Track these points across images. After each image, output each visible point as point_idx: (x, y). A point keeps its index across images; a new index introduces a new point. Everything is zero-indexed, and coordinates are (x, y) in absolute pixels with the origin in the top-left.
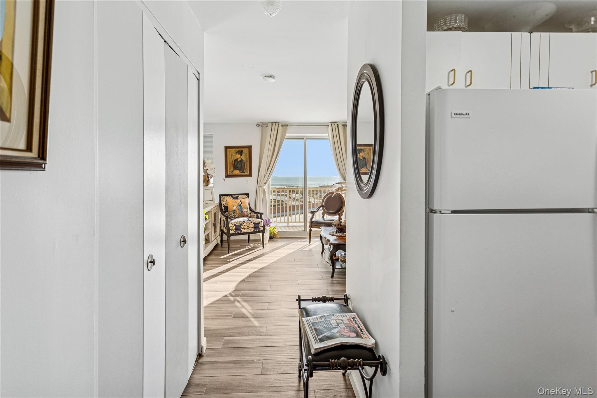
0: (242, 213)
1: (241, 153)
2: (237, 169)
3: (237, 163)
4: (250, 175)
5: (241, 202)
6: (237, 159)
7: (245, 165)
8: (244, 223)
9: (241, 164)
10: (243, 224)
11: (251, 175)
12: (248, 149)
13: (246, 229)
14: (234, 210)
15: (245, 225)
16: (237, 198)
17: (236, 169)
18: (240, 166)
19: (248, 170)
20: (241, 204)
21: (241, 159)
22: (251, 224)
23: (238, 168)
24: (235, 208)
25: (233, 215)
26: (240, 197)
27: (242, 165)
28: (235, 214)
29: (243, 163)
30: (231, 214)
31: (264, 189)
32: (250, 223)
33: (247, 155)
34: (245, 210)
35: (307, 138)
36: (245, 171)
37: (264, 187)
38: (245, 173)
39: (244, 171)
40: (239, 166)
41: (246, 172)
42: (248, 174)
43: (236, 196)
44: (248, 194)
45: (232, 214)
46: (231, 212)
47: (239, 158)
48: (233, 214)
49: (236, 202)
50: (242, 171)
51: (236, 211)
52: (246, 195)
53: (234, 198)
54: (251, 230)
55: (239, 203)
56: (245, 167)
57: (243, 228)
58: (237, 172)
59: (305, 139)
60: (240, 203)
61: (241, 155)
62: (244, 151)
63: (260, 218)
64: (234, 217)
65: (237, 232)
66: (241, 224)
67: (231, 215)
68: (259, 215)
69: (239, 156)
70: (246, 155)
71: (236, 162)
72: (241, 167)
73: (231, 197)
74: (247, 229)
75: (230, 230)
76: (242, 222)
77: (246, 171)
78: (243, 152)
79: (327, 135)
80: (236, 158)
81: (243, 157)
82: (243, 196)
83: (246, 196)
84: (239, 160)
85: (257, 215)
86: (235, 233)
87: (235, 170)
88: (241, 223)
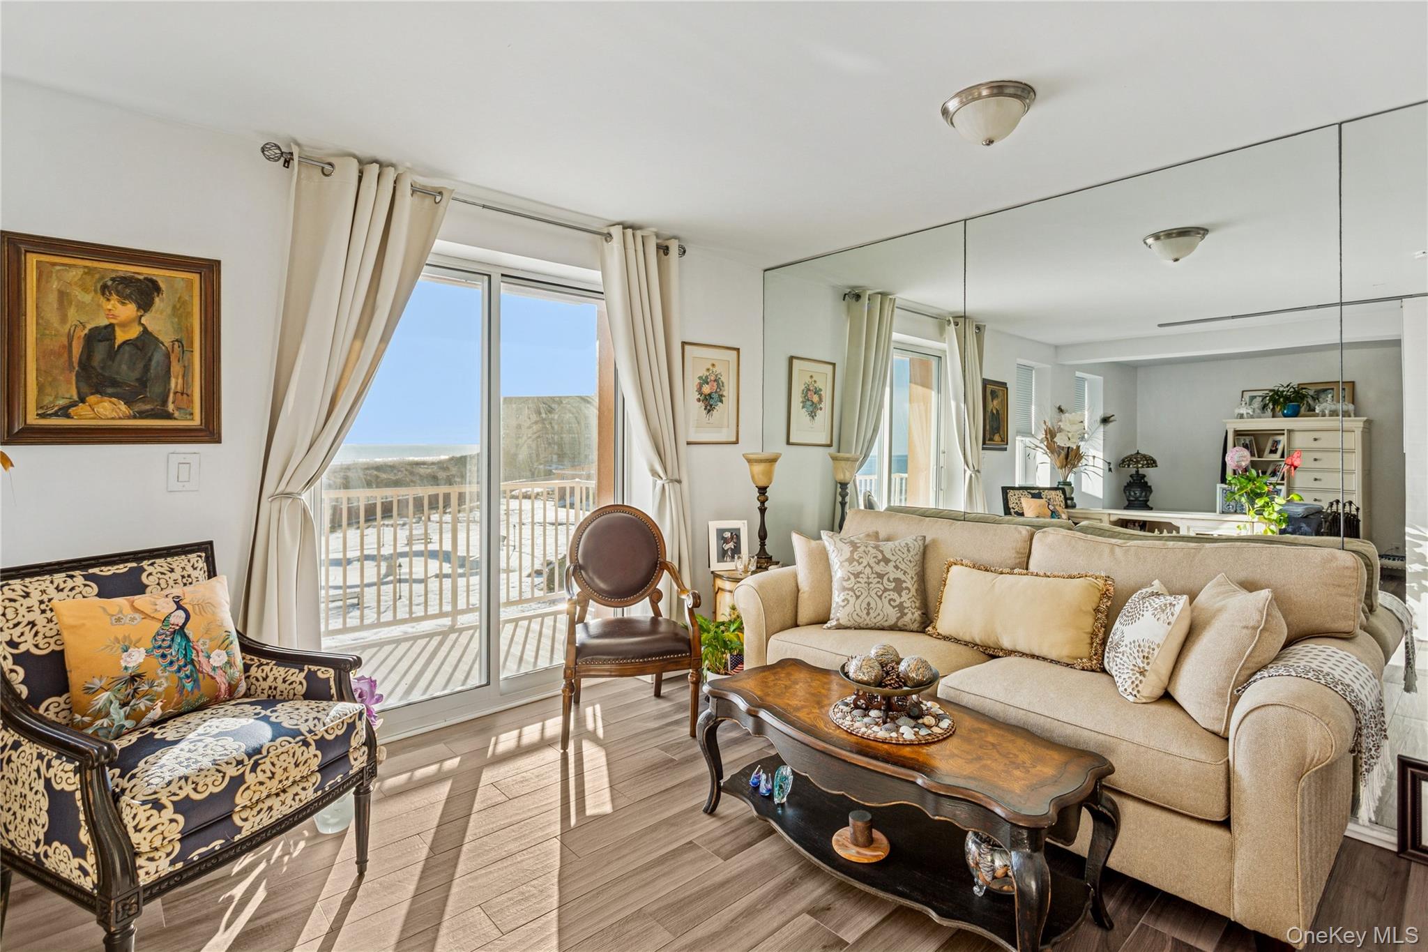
0: (196, 681)
1: (145, 294)
2: (110, 390)
3: (113, 354)
4: (209, 432)
5: (179, 607)
6: (111, 327)
7: (176, 368)
8: (253, 769)
9: (140, 365)
10: (250, 778)
11: (212, 433)
12: (195, 278)
13: (268, 803)
14: (127, 674)
15: (261, 777)
16: (132, 586)
17: (98, 390)
18: (136, 374)
19: (192, 402)
20: (188, 618)
21: (145, 331)
22: (306, 756)
23: (115, 383)
24: (136, 658)
25: (118, 714)
26: (152, 572)
27: (147, 368)
28: (142, 705)
29: (158, 357)
30: (104, 713)
31: (305, 511)
32: (298, 753)
33: (190, 314)
34: (219, 658)
35: (502, 275)
36: (171, 407)
37: (305, 497)
38: (169, 416)
39: (165, 402)
40: (126, 371)
41: (176, 414)
42: (196, 421)
43: (122, 569)
44: (206, 549)
45: (116, 704)
46: (105, 695)
47: (124, 325)
48: (123, 705)
49: (146, 616)
50: (148, 407)
51: (148, 676)
52: (193, 557)
53: (108, 589)
54: (303, 795)
55: (173, 620)
56: (175, 383)
57: (245, 807)
58: (108, 410)
59: (496, 278)
60: (178, 618)
61: (145, 304)
62: (162, 285)
63: (333, 691)
64: (129, 724)
65: (195, 856)
66: (238, 781)
67: (108, 715)
68: (327, 673)
69: (128, 310)
70: (180, 310)
71: (100, 351)
72: (143, 382)
73: (86, 577)
74: (275, 802)
75: (140, 861)
76: (240, 763)
77: (179, 409)
78: (158, 289)
79: (596, 275)
80: (105, 322)
81: (158, 322)
82: (178, 562)
83: (198, 560)
84: (121, 337)
85: (311, 677)
86: (179, 865)
87: (92, 399)
88: (232, 771)
